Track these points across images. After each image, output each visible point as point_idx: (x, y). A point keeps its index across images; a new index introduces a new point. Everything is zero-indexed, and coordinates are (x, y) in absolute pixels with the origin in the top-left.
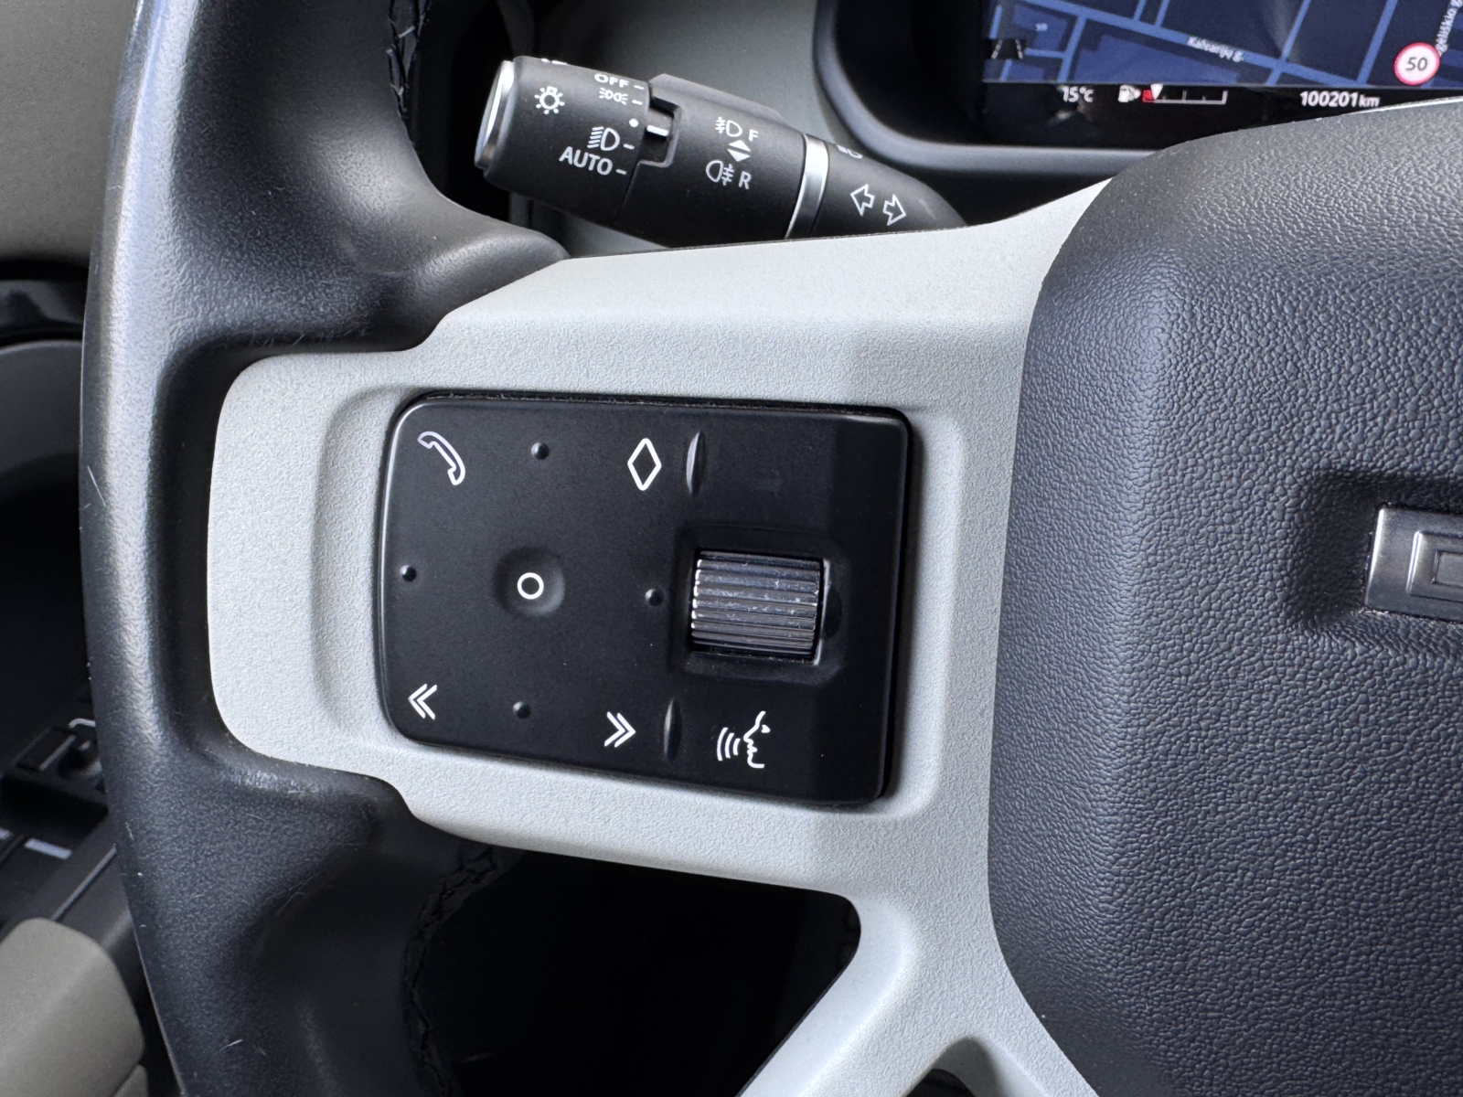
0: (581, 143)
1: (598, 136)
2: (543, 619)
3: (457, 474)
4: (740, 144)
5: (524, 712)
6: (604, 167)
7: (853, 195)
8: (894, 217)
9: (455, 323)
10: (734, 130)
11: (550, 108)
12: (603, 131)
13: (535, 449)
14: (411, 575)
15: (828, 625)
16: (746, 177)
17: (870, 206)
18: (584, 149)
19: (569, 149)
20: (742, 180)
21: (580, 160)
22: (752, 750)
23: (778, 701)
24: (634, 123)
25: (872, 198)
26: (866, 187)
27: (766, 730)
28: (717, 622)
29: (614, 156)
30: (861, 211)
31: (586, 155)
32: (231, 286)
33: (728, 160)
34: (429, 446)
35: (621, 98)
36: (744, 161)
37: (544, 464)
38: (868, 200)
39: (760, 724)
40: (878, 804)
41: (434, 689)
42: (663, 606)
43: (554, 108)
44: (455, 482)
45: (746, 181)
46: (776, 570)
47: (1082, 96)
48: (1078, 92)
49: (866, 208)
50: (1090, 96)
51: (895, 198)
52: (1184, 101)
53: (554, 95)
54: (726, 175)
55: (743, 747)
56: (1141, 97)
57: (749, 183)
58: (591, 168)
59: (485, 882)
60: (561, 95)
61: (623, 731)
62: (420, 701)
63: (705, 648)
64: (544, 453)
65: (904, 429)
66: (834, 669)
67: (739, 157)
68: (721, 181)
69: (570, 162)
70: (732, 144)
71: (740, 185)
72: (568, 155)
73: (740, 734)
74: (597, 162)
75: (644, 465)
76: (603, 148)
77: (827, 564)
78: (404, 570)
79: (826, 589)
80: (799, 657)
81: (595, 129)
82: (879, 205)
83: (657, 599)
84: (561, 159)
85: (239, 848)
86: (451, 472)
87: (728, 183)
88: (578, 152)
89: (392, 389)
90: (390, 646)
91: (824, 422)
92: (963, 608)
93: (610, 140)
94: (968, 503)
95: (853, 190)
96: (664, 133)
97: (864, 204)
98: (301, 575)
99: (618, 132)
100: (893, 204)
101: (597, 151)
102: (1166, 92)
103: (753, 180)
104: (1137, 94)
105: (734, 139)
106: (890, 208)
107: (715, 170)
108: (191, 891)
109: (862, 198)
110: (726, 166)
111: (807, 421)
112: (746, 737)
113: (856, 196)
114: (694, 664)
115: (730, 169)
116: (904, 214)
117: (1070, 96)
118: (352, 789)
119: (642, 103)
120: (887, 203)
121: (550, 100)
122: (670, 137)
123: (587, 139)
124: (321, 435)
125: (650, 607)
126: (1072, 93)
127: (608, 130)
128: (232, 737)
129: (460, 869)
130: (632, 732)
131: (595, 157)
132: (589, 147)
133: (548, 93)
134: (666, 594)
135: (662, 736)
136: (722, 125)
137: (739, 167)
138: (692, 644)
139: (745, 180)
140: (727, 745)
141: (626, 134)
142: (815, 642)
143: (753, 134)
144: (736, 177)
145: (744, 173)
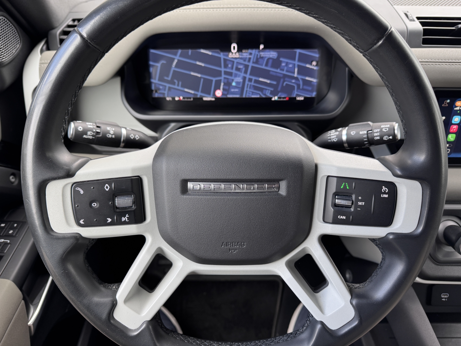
0: (86, 134)
1: (89, 133)
2: (97, 208)
3: (82, 192)
4: (112, 131)
5: (96, 220)
6: (91, 137)
8: (137, 139)
9: (78, 173)
10: (110, 129)
13: (92, 188)
14: (78, 206)
15: (134, 203)
18: (87, 135)
21: (87, 137)
22: (127, 219)
23: (129, 212)
24: (94, 130)
27: (128, 216)
28: (120, 205)
29: (93, 136)
32: (46, 173)
33: (110, 134)
34: (77, 189)
35: (91, 127)
37: (94, 189)
39: (127, 216)
40: (144, 222)
41: (83, 220)
42: (112, 204)
44: (82, 193)
46: (126, 197)
48: (169, 99)
52: (186, 100)
54: (110, 136)
55: (125, 219)
58: (89, 138)
59: (93, 244)
60: (82, 128)
61: (109, 220)
62: (82, 222)
63: (119, 208)
64: (93, 188)
65: (140, 178)
66: (135, 207)
67: (112, 133)
70: (110, 131)
72: (85, 136)
73: (125, 217)
75: (107, 187)
77: (132, 195)
78: (77, 206)
79: (133, 198)
80: (131, 207)
82: (135, 137)
83: (111, 203)
85: (59, 246)
86: (81, 192)
89: (71, 183)
90: (76, 215)
91: (129, 179)
92: (150, 197)
93: (91, 133)
94: (149, 185)
96: (99, 131)
97: (133, 137)
98: (62, 209)
101: (89, 135)
103: (115, 136)
106: (137, 137)
107: (108, 136)
108: (52, 253)
111: (127, 179)
112: (126, 218)
113: (131, 136)
114: (118, 210)
116: (139, 138)
118: (74, 235)
119: (95, 127)
121: (80, 129)
122: (101, 132)
124: (62, 190)
125: (111, 205)
128: (55, 232)
129: (90, 242)
130: (111, 220)
134: (112, 203)
135: (115, 220)
136: (108, 128)
138: (117, 208)
140: (123, 219)
141: (93, 132)
142: (133, 205)
143: (113, 129)
144: (112, 136)
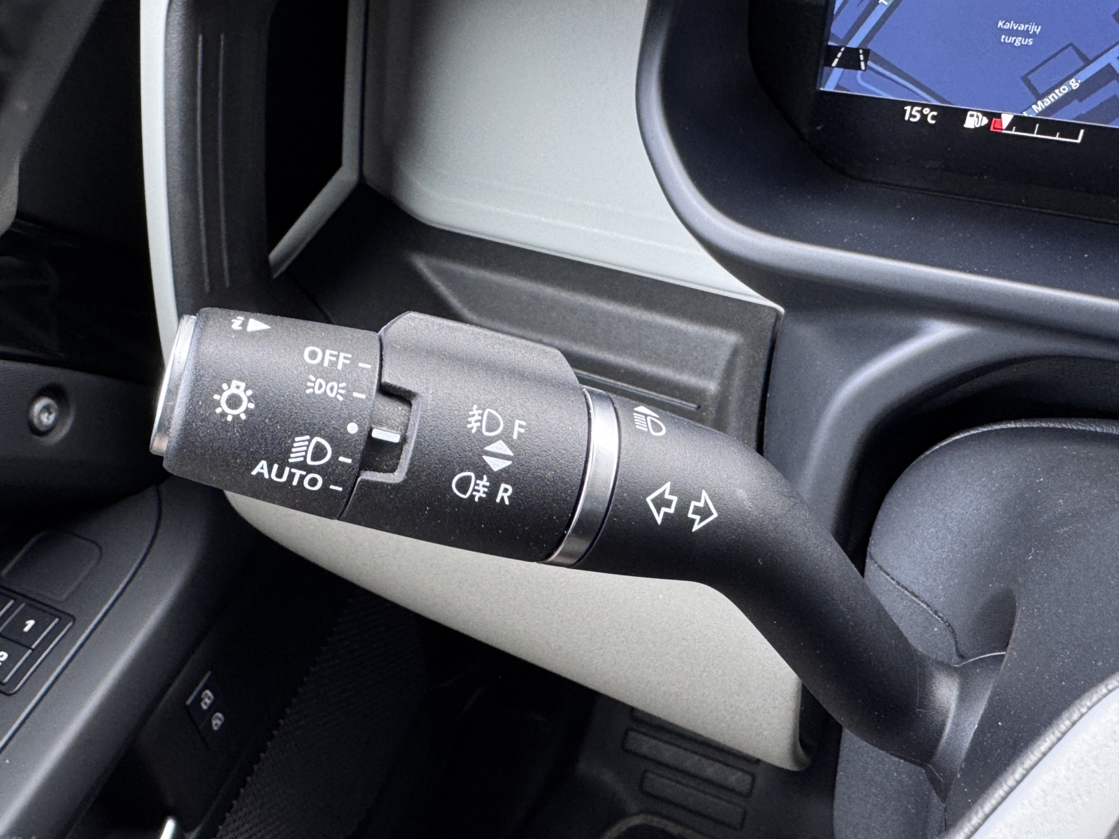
0: (279, 457)
1: (301, 448)
4: (500, 447)
6: (313, 483)
7: (649, 500)
8: (701, 520)
10: (491, 424)
11: (235, 412)
12: (310, 441)
16: (506, 490)
17: (671, 510)
18: (284, 463)
19: (264, 463)
20: (501, 493)
21: (280, 475)
24: (352, 428)
25: (675, 499)
26: (667, 486)
29: (326, 470)
30: (659, 519)
31: (287, 469)
33: (482, 470)
35: (336, 391)
36: (504, 470)
38: (668, 504)
43: (240, 412)
45: (506, 496)
47: (924, 117)
48: (921, 112)
49: (666, 514)
50: (933, 118)
51: (704, 495)
52: (1035, 135)
53: (240, 392)
54: (479, 488)
56: (988, 126)
57: (509, 497)
58: (295, 483)
60: (250, 392)
67: (496, 465)
68: (472, 497)
69: (266, 476)
70: (488, 448)
71: (498, 500)
72: (262, 469)
74: (302, 478)
76: (309, 462)
81: (297, 439)
82: (683, 508)
84: (254, 473)
87: (480, 498)
88: (276, 467)
93: (319, 452)
95: (649, 494)
96: (395, 438)
97: (664, 510)
99: (330, 441)
100: (701, 504)
101: (302, 465)
102: (1018, 122)
103: (514, 492)
104: (985, 121)
105: (491, 441)
106: (697, 511)
107: (463, 482)
109: (661, 502)
110: (479, 477)
113: (653, 501)
115: (485, 481)
116: (715, 515)
117: (911, 116)
120: (693, 504)
121: (234, 402)
122: (399, 447)
123: (288, 451)
126: (914, 113)
127: (317, 439)
131: (298, 473)
132: (290, 460)
133: (233, 390)
136: (477, 419)
137: (496, 480)
139: (505, 493)
141: (342, 442)
143: (516, 429)
144: (493, 492)
145: (503, 486)
